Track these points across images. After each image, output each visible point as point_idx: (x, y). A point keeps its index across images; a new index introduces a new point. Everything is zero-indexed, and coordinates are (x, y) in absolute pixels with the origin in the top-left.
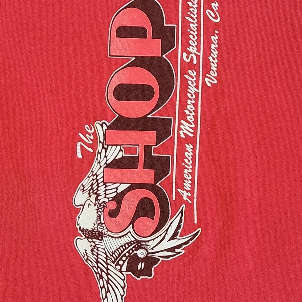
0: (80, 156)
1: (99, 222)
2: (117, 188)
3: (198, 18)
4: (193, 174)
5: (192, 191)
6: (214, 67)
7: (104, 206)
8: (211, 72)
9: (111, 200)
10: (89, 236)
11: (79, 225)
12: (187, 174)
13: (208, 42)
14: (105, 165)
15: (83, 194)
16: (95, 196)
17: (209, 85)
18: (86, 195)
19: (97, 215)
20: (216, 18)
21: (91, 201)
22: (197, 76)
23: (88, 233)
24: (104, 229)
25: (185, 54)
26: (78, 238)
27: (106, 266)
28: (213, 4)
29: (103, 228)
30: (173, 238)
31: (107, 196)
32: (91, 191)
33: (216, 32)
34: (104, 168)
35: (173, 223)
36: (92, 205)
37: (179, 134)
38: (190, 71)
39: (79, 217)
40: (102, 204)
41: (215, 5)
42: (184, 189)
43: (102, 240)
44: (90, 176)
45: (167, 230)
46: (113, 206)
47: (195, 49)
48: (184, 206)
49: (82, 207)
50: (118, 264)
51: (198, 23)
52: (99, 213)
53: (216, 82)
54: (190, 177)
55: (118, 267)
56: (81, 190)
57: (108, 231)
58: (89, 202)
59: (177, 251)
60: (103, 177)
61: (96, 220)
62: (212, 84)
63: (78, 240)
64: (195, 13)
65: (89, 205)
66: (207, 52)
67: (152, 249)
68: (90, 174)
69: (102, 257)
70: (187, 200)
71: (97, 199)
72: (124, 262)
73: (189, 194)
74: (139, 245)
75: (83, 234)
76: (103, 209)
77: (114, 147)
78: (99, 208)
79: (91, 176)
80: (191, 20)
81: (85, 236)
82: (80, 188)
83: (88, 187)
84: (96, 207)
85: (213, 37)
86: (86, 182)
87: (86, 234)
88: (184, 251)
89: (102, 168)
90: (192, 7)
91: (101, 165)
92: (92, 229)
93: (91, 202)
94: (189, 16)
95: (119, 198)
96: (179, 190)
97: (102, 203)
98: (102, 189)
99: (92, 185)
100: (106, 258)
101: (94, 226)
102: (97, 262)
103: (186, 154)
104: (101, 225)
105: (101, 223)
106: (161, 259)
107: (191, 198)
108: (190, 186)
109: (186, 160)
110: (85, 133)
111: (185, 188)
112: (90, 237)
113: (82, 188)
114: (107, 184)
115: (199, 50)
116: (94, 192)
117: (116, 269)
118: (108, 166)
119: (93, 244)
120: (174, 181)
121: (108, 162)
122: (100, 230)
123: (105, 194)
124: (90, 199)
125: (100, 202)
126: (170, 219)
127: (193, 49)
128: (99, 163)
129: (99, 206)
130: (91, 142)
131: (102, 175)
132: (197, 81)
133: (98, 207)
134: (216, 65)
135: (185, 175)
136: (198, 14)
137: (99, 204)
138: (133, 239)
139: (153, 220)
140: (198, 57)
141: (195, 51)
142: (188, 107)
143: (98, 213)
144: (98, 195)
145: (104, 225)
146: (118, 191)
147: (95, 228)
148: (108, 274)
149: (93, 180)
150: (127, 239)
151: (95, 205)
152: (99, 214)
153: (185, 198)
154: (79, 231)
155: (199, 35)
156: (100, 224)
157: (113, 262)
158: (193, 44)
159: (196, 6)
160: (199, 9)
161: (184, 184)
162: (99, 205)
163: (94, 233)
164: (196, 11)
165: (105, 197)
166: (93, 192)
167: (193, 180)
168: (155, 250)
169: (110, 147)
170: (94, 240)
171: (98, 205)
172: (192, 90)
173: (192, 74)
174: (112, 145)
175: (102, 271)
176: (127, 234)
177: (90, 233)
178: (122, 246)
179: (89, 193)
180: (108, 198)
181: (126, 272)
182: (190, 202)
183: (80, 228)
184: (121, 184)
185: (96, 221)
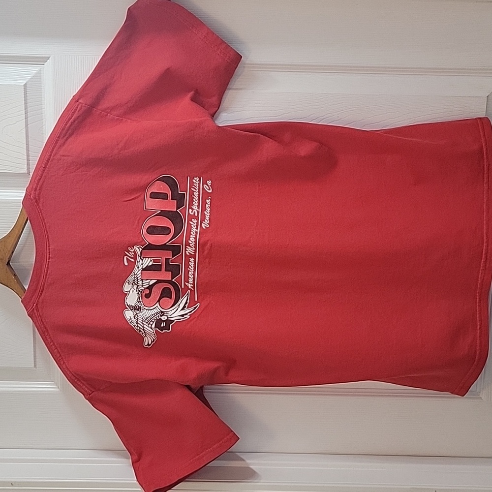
0: (126, 264)
2: (149, 282)
3: (199, 189)
5: (194, 284)
6: (207, 218)
8: (206, 220)
9: (146, 289)
11: (126, 303)
13: (204, 203)
15: (129, 285)
16: (136, 286)
17: (204, 228)
18: (131, 285)
19: (138, 296)
20: (209, 189)
21: (134, 289)
22: (197, 223)
24: (142, 305)
25: (190, 210)
26: (126, 310)
27: (142, 325)
28: (208, 182)
30: (182, 309)
31: (144, 287)
32: (134, 283)
33: (209, 197)
34: (141, 271)
35: (183, 301)
36: (135, 291)
37: (185, 253)
38: (193, 220)
39: (127, 298)
40: (141, 291)
41: (209, 182)
42: (188, 283)
43: (141, 311)
45: (179, 305)
47: (197, 207)
48: (189, 291)
49: (128, 292)
50: (149, 324)
51: (199, 192)
53: (208, 226)
55: (150, 326)
56: (127, 283)
57: (144, 306)
58: (132, 289)
59: (185, 316)
61: (137, 299)
62: (206, 227)
64: (197, 186)
65: (133, 291)
66: (204, 209)
67: (171, 315)
68: (132, 274)
71: (137, 288)
72: (153, 322)
73: (192, 286)
74: (163, 313)
75: (129, 308)
76: (141, 293)
77: (147, 259)
80: (195, 190)
82: (127, 281)
83: (131, 281)
84: (137, 293)
85: (207, 200)
86: (131, 278)
87: (131, 308)
88: (189, 316)
90: (196, 183)
91: (140, 269)
94: (194, 188)
95: (150, 287)
98: (140, 283)
99: (134, 280)
100: (143, 321)
102: (137, 323)
103: (190, 263)
106: (176, 320)
107: (194, 287)
109: (190, 267)
110: (128, 252)
112: (133, 309)
115: (199, 208)
116: (136, 284)
117: (148, 327)
118: (144, 270)
119: (135, 313)
121: (143, 268)
122: (140, 306)
123: (142, 285)
126: (181, 299)
127: (195, 208)
128: (138, 267)
129: (139, 292)
130: (133, 256)
131: (140, 275)
132: (197, 226)
134: (209, 217)
136: (199, 186)
137: (139, 290)
138: (159, 311)
139: (171, 299)
140: (198, 212)
141: (197, 208)
142: (191, 239)
144: (139, 286)
145: (142, 303)
147: (136, 304)
148: (144, 330)
149: (135, 277)
150: (155, 311)
151: (137, 291)
153: (190, 287)
155: (199, 199)
156: (140, 302)
157: (147, 323)
158: (195, 204)
159: (198, 182)
160: (199, 184)
163: (136, 307)
164: (198, 185)
165: (142, 287)
168: (172, 316)
169: (144, 259)
170: (136, 311)
172: (194, 230)
173: (194, 221)
174: (146, 258)
175: (140, 328)
176: (155, 308)
177: (133, 307)
178: (152, 315)
179: (133, 285)
181: (155, 328)
183: (127, 305)
184: (151, 280)
185: (137, 301)
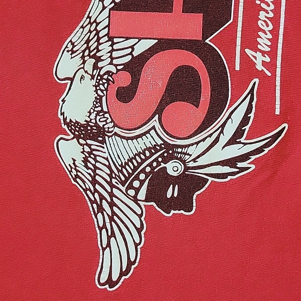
1: (99, 109)
2: (132, 47)
4: (275, 21)
7: (108, 80)
9: (122, 70)
10: (80, 135)
11: (62, 114)
12: (265, 21)
14: (113, 4)
15: (72, 58)
19: (96, 95)
21: (86, 70)
23: (79, 128)
24: (107, 123)
26: (61, 138)
29: (106, 121)
31: (115, 62)
32: (87, 53)
34: (110, 10)
39: (63, 101)
40: (106, 77)
43: (103, 142)
44: (84, 25)
46: (125, 80)
49: (69, 82)
52: (99, 92)
54: (271, 27)
55: (132, 192)
56: (68, 51)
57: (115, 126)
59: (240, 165)
60: (108, 26)
61: (94, 105)
63: (62, 140)
65: (82, 78)
69: (103, 173)
70: (262, 70)
75: (70, 131)
76: (106, 85)
78: (98, 83)
79: (87, 25)
81: (74, 134)
82: (67, 47)
84: (94, 82)
86: (78, 36)
87: (75, 130)
89: (107, 11)
91: (106, 6)
92: (86, 121)
93: (86, 72)
95: (135, 66)
96: (248, 51)
97: (104, 74)
99: (88, 42)
101: (89, 117)
104: (103, 115)
105: (102, 110)
108: (269, 43)
111: (259, 46)
112: (82, 136)
113: (70, 47)
114: (115, 40)
116: (91, 54)
118: (117, 7)
120: (239, 34)
123: (111, 57)
124: (83, 68)
125: (102, 73)
126: (230, 106)
128: (101, 0)
129: (100, 80)
133: (98, 81)
135: (260, 22)
137: (99, 75)
139: (197, 106)
143: (97, 93)
145: (107, 115)
146: (133, 53)
147: (91, 120)
152: (98, 95)
154: (63, 125)
156: (101, 114)
157: (123, 183)
161: (259, 40)
162: (99, 78)
163: (89, 128)
165: (111, 63)
166: (89, 55)
167: (275, 32)
171: (97, 79)
177: (82, 128)
180: (116, 66)
182: (269, 74)
184: (140, 39)
185: (93, 108)
